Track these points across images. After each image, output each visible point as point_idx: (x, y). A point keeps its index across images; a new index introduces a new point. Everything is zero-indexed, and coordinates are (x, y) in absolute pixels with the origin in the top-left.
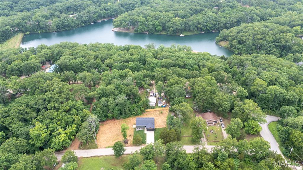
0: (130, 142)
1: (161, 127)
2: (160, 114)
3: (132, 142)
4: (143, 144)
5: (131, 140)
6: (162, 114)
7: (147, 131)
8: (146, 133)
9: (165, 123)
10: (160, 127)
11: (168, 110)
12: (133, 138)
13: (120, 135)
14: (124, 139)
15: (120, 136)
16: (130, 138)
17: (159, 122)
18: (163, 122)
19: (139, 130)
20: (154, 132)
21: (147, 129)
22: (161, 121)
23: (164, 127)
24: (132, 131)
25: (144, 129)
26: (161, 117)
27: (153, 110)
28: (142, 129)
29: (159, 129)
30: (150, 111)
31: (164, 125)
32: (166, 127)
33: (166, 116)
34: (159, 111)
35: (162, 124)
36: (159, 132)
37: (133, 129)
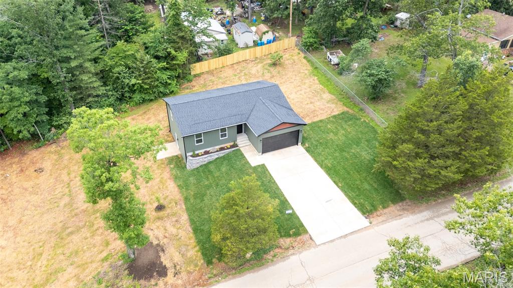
0: (177, 258)
1: (323, 117)
2: (272, 69)
3: (194, 252)
4: (286, 242)
5: (175, 238)
6: (278, 68)
7: (265, 150)
8: (263, 166)
9: (327, 96)
10: (316, 119)
11: (297, 51)
12: (185, 217)
13: (78, 229)
14: (118, 245)
15: (85, 232)
16: (168, 225)
17: (293, 99)
18: (313, 96)
19: (202, 164)
20: (305, 146)
21: (261, 139)
22: (301, 94)
23: (334, 114)
24: (159, 179)
25: (232, 147)
26: (282, 79)
27: (228, 64)
28: (222, 154)
29: (319, 127)
30: (216, 69)
31: (328, 102)
32: (346, 109)
33: (306, 72)
34: (256, 62)
35: (311, 103)
36: (327, 140)
37: (163, 166)
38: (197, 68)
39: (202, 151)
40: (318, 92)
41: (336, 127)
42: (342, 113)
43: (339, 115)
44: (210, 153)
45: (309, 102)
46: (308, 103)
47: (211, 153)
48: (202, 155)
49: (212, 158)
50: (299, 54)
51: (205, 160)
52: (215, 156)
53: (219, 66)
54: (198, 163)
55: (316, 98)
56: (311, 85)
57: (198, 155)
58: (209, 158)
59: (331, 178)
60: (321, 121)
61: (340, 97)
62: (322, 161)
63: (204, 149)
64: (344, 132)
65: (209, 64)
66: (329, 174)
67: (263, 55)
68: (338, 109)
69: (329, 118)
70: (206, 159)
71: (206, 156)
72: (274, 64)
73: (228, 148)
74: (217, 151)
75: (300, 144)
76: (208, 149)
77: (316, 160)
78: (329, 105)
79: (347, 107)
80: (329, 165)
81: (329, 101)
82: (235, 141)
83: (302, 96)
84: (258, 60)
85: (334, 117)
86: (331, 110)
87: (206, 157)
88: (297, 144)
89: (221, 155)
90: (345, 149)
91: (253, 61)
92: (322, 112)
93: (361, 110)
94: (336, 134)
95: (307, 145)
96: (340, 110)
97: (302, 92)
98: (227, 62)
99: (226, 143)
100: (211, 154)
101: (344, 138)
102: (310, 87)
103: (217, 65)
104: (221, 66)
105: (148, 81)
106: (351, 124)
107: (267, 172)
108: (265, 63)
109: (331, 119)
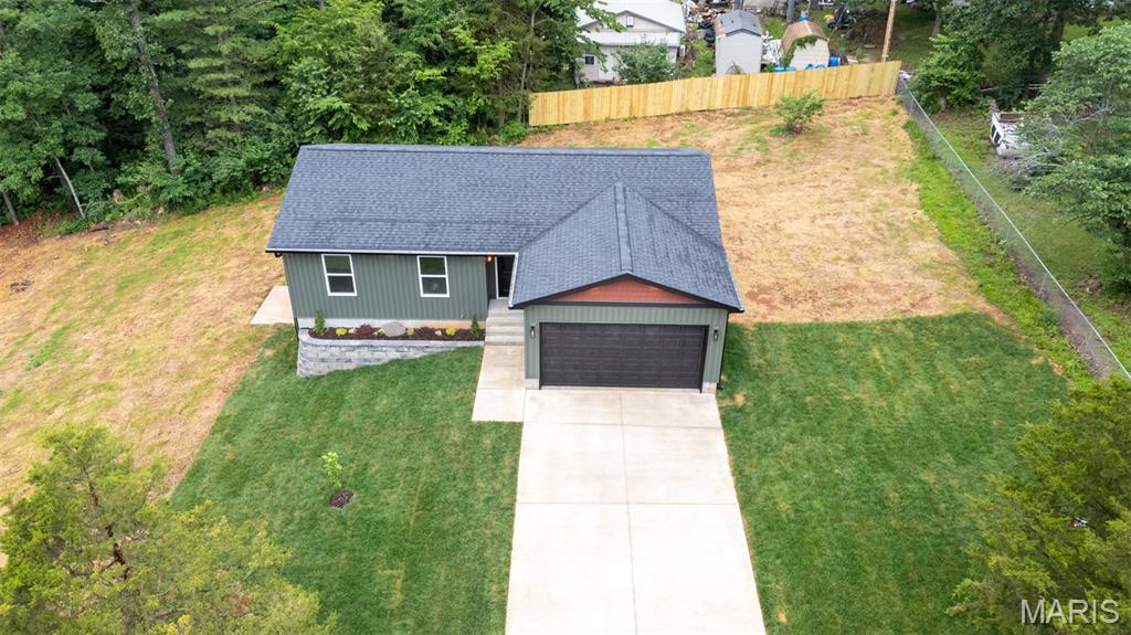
1: (871, 316)
2: (774, 142)
6: (800, 143)
7: (550, 375)
8: (511, 434)
9: (927, 248)
10: (840, 316)
11: (893, 105)
17: (790, 237)
18: (872, 238)
19: (336, 366)
20: (727, 403)
21: (536, 325)
22: (828, 226)
23: (923, 313)
24: (197, 382)
25: (462, 335)
26: (794, 172)
27: (651, 112)
28: (415, 350)
29: (832, 346)
30: (608, 120)
31: (917, 270)
32: (980, 304)
33: (891, 165)
34: (741, 118)
35: (851, 260)
36: (836, 403)
37: (248, 346)
38: (549, 107)
39: (354, 324)
40: (898, 229)
41: (903, 364)
42: (957, 317)
43: (939, 320)
44: (374, 338)
45: (845, 257)
46: (839, 259)
47: (382, 337)
48: (348, 336)
49: (377, 355)
50: (895, 113)
51: (349, 355)
52: (387, 352)
53: (619, 112)
54: (323, 360)
55: (881, 249)
56: (886, 205)
57: (331, 334)
58: (366, 354)
59: (761, 569)
60: (851, 327)
61: (979, 259)
62: (763, 481)
63: (359, 317)
64: (927, 388)
65: (587, 99)
66: (758, 548)
67: (772, 103)
68: (944, 298)
69: (894, 322)
70: (353, 355)
71: (358, 342)
72: (792, 130)
73: (445, 337)
74: (405, 337)
75: (709, 386)
76: (375, 323)
77: (738, 472)
78: (919, 280)
79: (989, 301)
80: (784, 506)
81: (926, 266)
82: (478, 316)
83: (827, 233)
84: (748, 116)
85: (919, 324)
86: (919, 296)
87: (354, 348)
88: (700, 387)
89: (413, 354)
90: (896, 461)
91: (733, 115)
92: (873, 295)
93: (1049, 320)
94: (887, 388)
95: (740, 399)
96: (956, 306)
97: (839, 222)
98: (645, 104)
99: (444, 318)
100: (375, 342)
101: (915, 413)
102: (878, 211)
103: (614, 109)
104: (625, 114)
105: (370, 108)
106: (979, 368)
107: (507, 460)
108: (763, 124)
109: (900, 327)
